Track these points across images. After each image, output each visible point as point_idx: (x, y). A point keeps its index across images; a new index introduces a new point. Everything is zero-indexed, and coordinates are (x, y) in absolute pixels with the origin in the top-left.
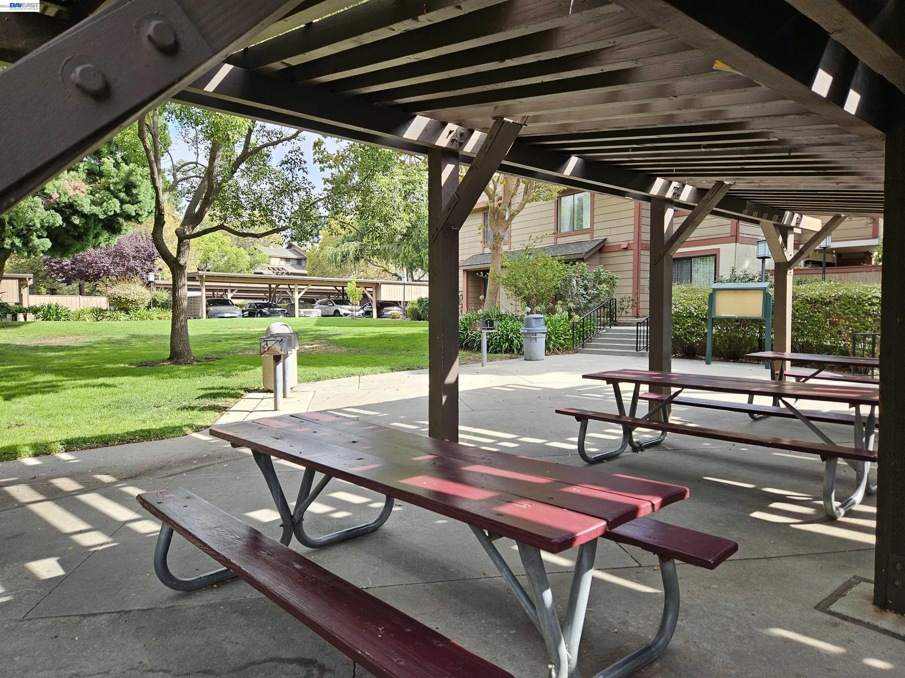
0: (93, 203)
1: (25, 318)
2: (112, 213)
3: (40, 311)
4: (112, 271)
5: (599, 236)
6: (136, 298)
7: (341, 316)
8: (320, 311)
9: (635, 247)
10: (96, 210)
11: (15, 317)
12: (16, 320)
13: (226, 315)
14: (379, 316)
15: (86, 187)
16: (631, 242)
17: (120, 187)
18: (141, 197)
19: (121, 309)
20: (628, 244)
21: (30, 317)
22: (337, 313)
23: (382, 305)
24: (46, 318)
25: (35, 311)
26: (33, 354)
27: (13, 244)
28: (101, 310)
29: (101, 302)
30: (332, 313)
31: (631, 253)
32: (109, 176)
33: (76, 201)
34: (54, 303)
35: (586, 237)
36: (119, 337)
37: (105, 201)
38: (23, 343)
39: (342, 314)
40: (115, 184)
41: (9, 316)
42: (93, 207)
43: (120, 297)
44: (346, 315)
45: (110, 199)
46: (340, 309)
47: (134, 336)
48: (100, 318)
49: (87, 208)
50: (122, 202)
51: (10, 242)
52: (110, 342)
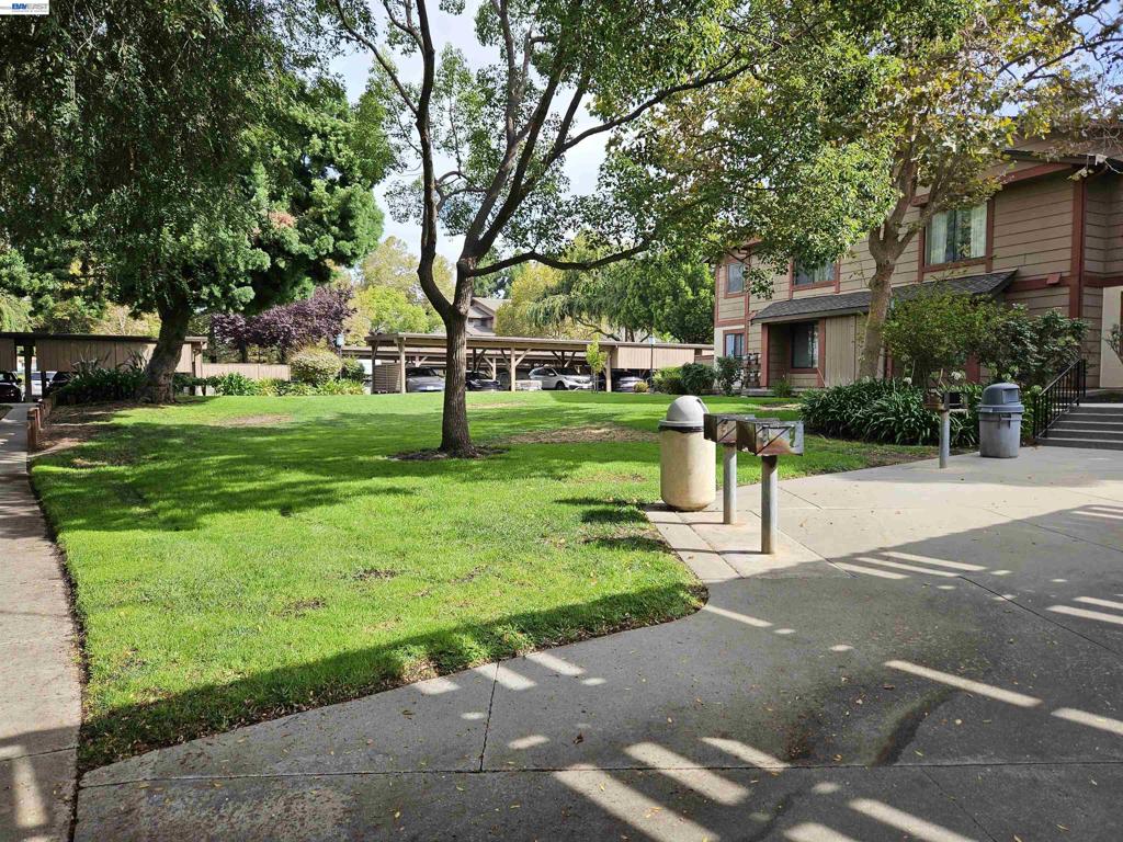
0: (302, 240)
1: (204, 392)
2: (325, 253)
3: (220, 383)
4: (294, 333)
5: (1003, 267)
6: (325, 367)
7: (566, 389)
8: (540, 383)
9: (1075, 281)
10: (306, 248)
11: (193, 391)
12: (194, 394)
13: (429, 388)
14: (615, 388)
15: (292, 220)
16: (1064, 275)
17: (335, 218)
18: (358, 232)
19: (306, 381)
20: (1061, 277)
21: (210, 390)
22: (560, 385)
23: (618, 375)
24: (227, 392)
25: (214, 382)
26: (235, 438)
27: (211, 294)
28: (283, 383)
29: (283, 372)
30: (554, 386)
31: (1066, 290)
32: (320, 204)
33: (283, 237)
34: (235, 374)
35: (980, 270)
36: (328, 417)
37: (316, 236)
38: (217, 424)
39: (567, 386)
40: (329, 213)
41: (186, 389)
42: (303, 245)
43: (307, 366)
44: (573, 387)
45: (322, 234)
46: (564, 380)
47: (345, 416)
48: (284, 391)
49: (296, 246)
50: (337, 239)
51: (208, 291)
52: (320, 423)
